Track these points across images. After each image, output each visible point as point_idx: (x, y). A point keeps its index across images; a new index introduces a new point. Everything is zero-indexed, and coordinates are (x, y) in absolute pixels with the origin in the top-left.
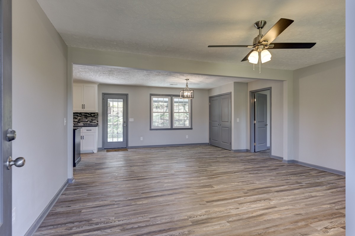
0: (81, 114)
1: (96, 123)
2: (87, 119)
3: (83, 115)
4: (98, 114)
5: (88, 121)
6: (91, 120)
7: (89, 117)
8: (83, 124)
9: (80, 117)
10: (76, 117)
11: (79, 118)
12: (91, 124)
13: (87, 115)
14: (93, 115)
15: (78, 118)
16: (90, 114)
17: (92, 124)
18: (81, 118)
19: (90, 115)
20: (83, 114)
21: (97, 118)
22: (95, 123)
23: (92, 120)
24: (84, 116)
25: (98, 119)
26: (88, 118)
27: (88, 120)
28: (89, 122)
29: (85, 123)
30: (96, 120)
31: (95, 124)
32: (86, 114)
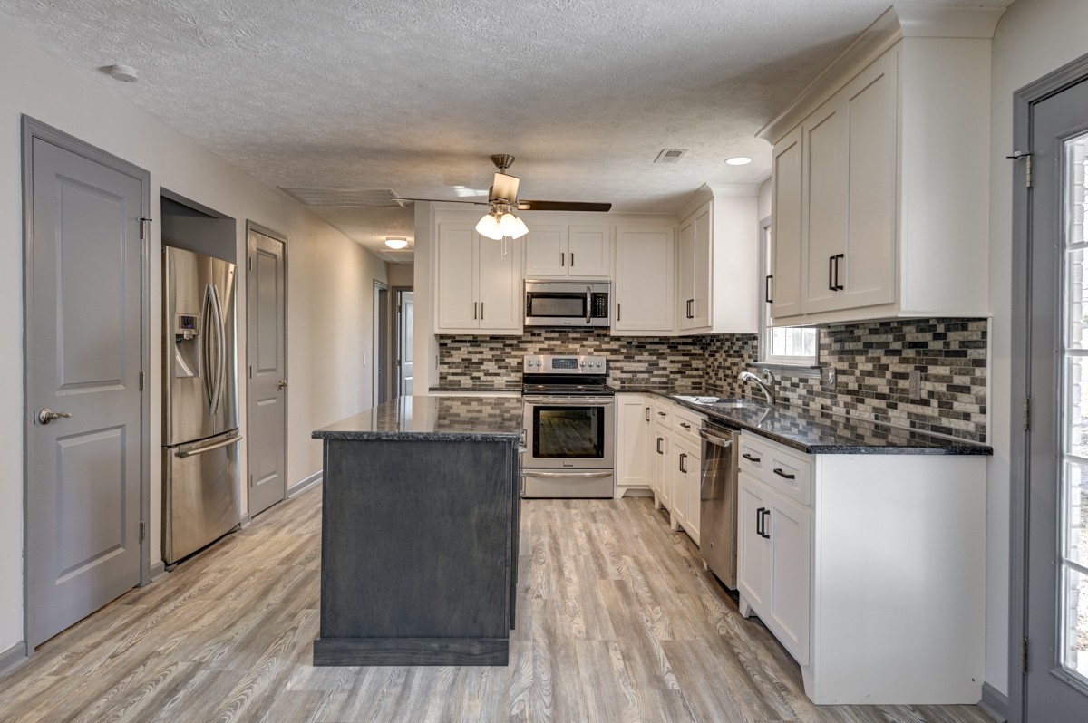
0: (900, 338)
1: (970, 427)
2: (926, 379)
3: (913, 345)
4: (984, 334)
5: (931, 394)
6: (942, 388)
7: (935, 363)
8: (909, 415)
9: (896, 359)
10: (885, 360)
11: (894, 365)
12: (945, 422)
13: (925, 344)
14: (955, 338)
15: (886, 367)
16: (941, 329)
17: (948, 431)
18: (902, 369)
19: (938, 345)
20: (909, 338)
21: (978, 372)
22: (967, 417)
23: (953, 388)
24: (910, 353)
25: (982, 382)
26: (932, 370)
27: (928, 386)
28: (933, 410)
29: (917, 416)
30: (975, 389)
31: (966, 434)
32: (922, 337)
